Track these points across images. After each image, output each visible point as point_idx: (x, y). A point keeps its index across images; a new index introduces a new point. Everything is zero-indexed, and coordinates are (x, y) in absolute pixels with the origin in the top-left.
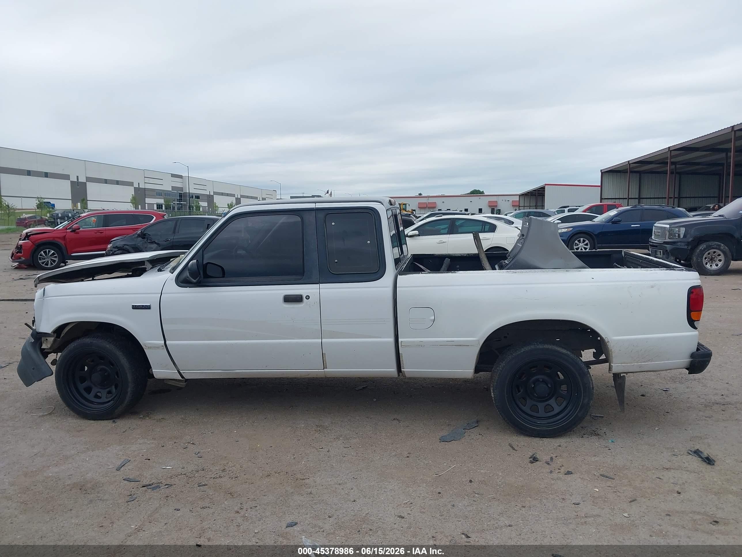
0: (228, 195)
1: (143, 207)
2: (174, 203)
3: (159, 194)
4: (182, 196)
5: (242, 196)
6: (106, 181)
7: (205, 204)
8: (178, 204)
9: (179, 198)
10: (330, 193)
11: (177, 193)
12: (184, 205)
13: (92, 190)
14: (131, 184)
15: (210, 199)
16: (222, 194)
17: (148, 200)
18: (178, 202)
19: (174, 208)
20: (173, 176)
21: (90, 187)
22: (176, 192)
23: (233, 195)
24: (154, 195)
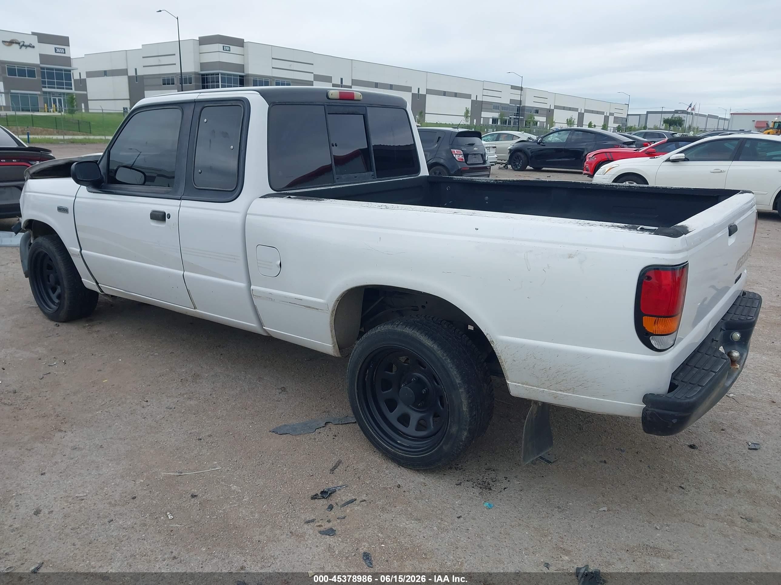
0: (570, 109)
1: (479, 121)
2: (510, 118)
3: (495, 107)
4: (520, 110)
5: (586, 111)
6: (445, 94)
7: (543, 119)
8: (514, 118)
9: (516, 112)
10: (692, 107)
11: (516, 107)
12: (521, 120)
13: (432, 103)
14: (468, 96)
15: (549, 113)
16: (564, 108)
17: (484, 114)
18: (515, 117)
19: (510, 122)
20: (513, 87)
21: (430, 99)
22: (514, 105)
23: (576, 110)
24: (490, 109)
